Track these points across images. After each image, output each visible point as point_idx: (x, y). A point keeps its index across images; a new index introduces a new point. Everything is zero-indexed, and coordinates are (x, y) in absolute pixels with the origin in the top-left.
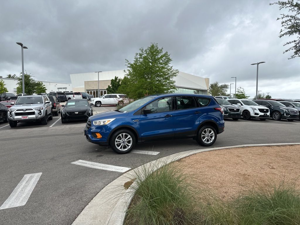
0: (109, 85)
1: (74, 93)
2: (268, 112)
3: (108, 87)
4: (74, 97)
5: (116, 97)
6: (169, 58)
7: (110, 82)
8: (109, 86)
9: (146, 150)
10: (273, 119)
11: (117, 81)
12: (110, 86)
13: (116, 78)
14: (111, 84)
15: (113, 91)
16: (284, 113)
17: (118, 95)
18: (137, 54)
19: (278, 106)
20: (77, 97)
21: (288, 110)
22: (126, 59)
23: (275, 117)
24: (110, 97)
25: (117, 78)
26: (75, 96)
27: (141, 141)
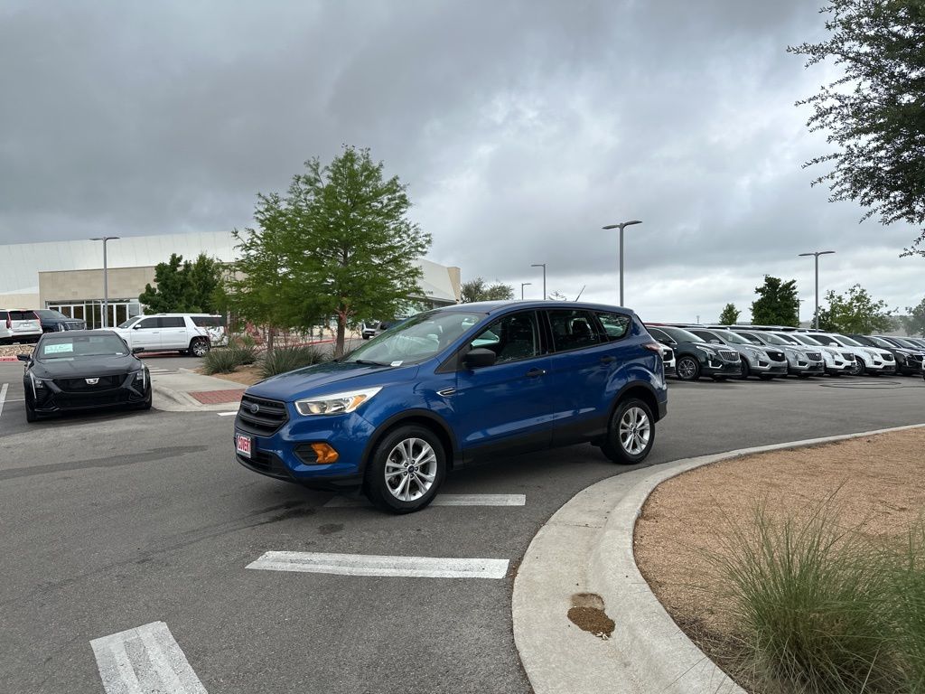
0: (149, 284)
1: (11, 312)
2: (671, 358)
3: (144, 291)
4: (8, 326)
5: (181, 323)
6: (404, 196)
7: (155, 273)
8: (148, 287)
9: (478, 492)
10: (680, 378)
11: (179, 269)
12: (154, 285)
13: (175, 261)
14: (155, 281)
15: (163, 302)
16: (707, 359)
17: (187, 317)
18: (299, 177)
19: (689, 343)
20: (22, 328)
21: (715, 350)
22: (260, 195)
23: (683, 373)
24: (160, 323)
25: (180, 259)
26: (13, 322)
27: (460, 463)
